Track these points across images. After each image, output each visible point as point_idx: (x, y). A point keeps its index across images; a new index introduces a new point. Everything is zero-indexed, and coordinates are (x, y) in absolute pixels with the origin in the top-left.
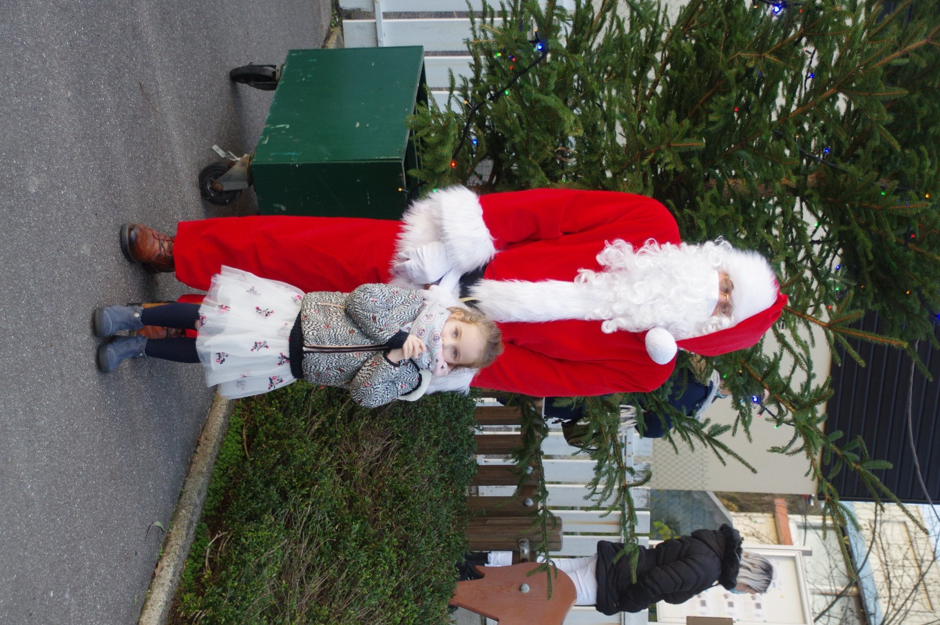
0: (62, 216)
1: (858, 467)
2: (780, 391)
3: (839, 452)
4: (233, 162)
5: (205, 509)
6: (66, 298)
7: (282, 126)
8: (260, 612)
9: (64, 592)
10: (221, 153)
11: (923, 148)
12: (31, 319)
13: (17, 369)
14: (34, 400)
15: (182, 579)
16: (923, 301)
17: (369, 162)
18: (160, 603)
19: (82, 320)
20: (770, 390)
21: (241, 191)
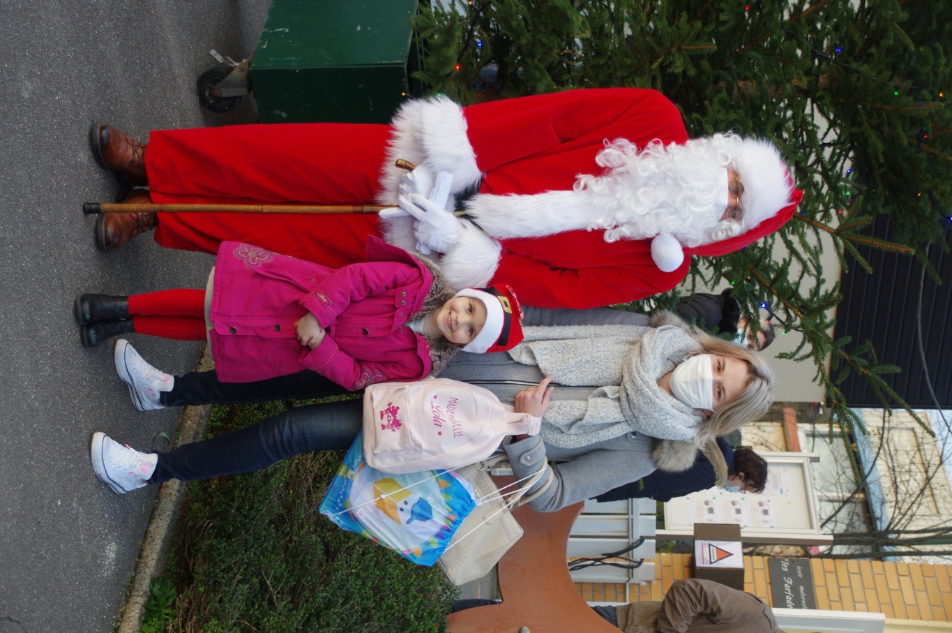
0: (56, 122)
1: (866, 372)
2: (789, 295)
3: (847, 358)
4: (232, 67)
5: (211, 421)
6: (64, 207)
7: (281, 29)
8: (267, 521)
9: (72, 501)
10: (219, 58)
11: (938, 46)
12: (29, 228)
13: (16, 278)
14: (35, 309)
15: (189, 489)
16: (935, 203)
17: (371, 67)
18: (168, 513)
19: (81, 229)
20: (778, 296)
21: (240, 97)
